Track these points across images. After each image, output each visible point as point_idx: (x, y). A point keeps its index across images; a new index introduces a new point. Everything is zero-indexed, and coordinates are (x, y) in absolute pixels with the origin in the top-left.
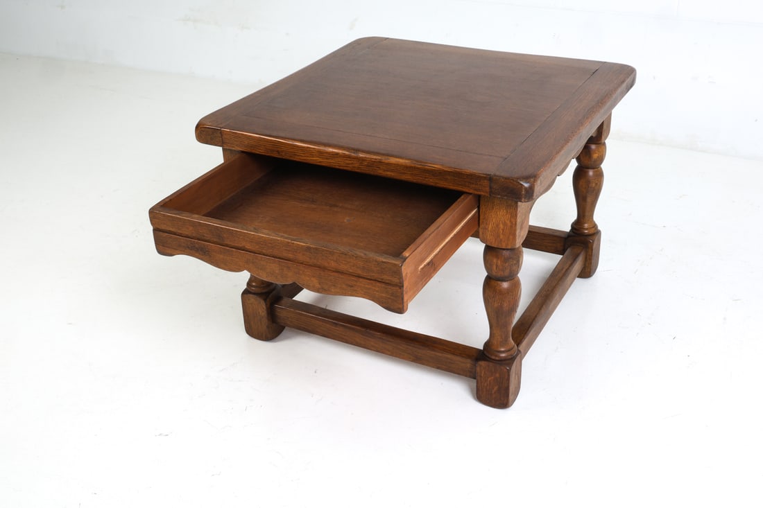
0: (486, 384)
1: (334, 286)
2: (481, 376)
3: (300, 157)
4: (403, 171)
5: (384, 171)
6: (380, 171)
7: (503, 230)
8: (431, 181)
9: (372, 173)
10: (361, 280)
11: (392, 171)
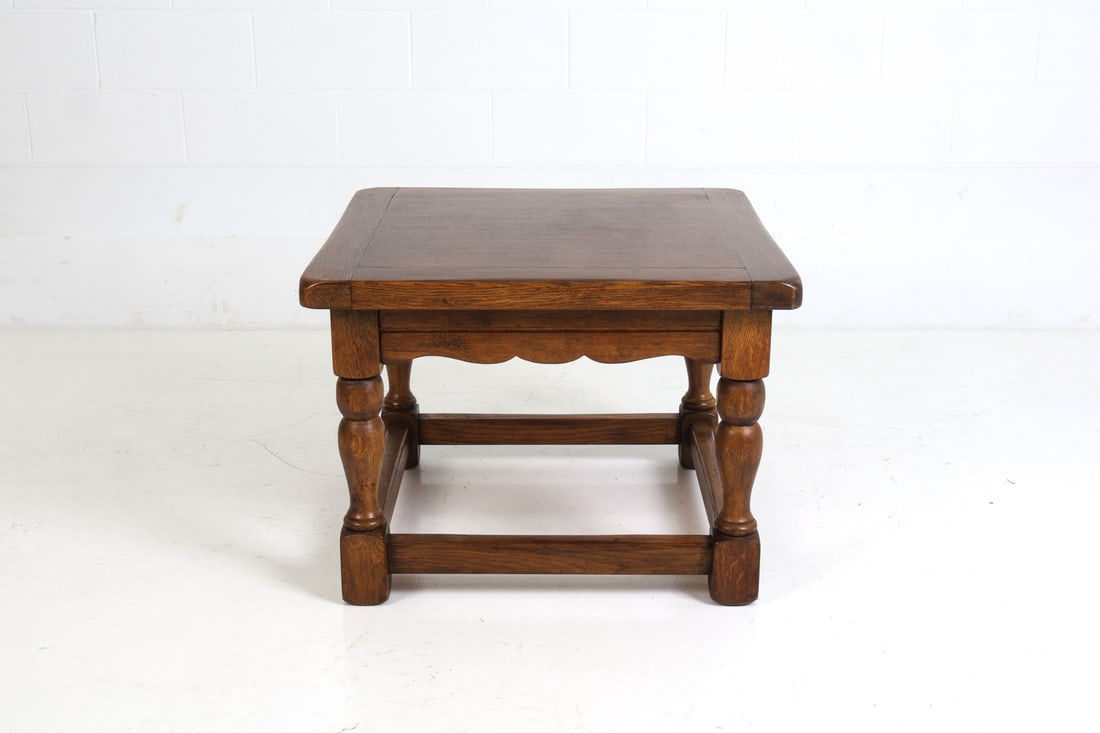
0: (727, 574)
1: (637, 349)
2: (720, 564)
3: (481, 303)
4: (633, 297)
5: (607, 300)
6: (603, 303)
7: (753, 356)
8: (673, 304)
9: (589, 307)
10: (671, 333)
11: (618, 299)
